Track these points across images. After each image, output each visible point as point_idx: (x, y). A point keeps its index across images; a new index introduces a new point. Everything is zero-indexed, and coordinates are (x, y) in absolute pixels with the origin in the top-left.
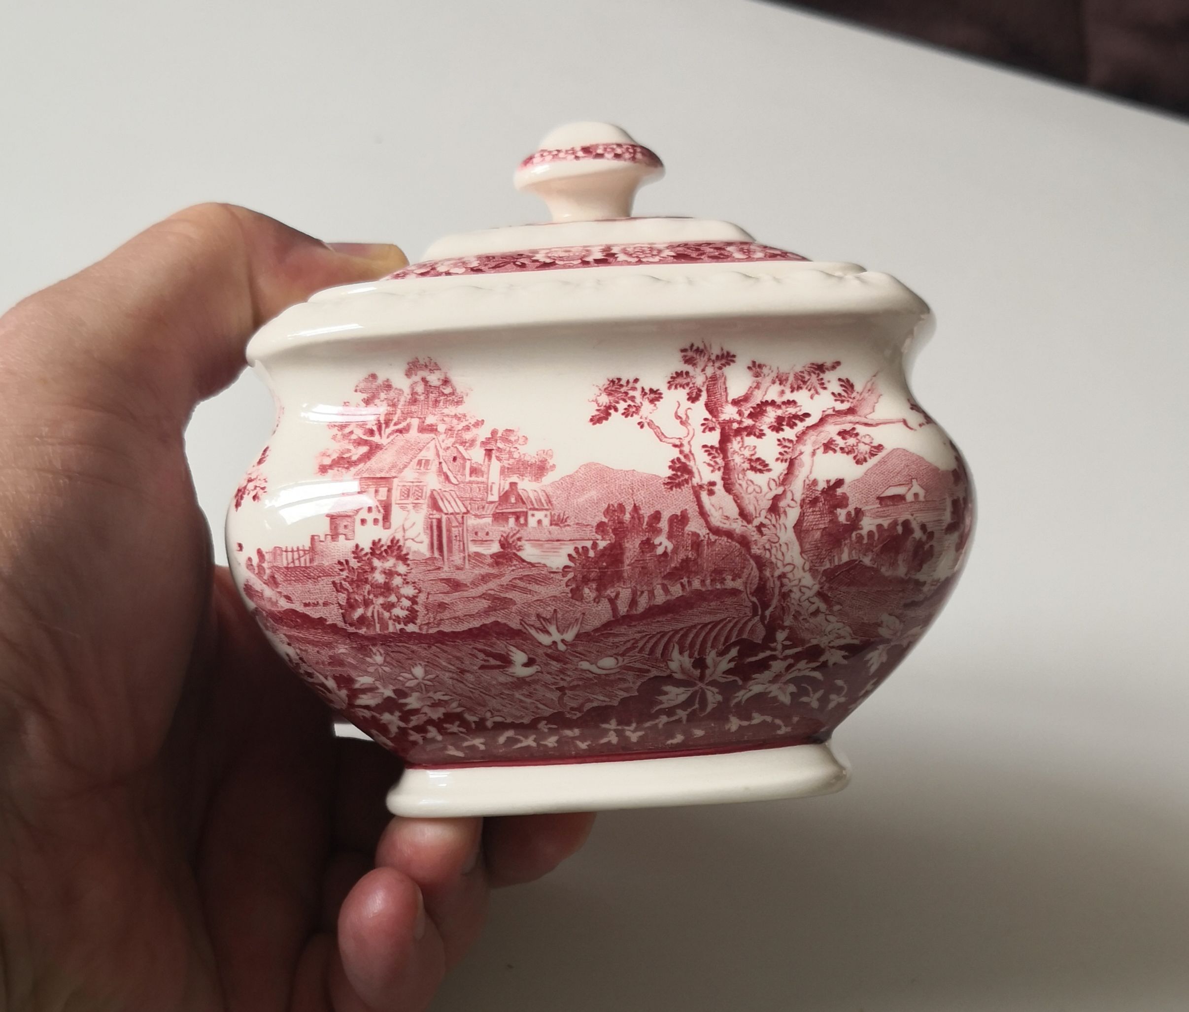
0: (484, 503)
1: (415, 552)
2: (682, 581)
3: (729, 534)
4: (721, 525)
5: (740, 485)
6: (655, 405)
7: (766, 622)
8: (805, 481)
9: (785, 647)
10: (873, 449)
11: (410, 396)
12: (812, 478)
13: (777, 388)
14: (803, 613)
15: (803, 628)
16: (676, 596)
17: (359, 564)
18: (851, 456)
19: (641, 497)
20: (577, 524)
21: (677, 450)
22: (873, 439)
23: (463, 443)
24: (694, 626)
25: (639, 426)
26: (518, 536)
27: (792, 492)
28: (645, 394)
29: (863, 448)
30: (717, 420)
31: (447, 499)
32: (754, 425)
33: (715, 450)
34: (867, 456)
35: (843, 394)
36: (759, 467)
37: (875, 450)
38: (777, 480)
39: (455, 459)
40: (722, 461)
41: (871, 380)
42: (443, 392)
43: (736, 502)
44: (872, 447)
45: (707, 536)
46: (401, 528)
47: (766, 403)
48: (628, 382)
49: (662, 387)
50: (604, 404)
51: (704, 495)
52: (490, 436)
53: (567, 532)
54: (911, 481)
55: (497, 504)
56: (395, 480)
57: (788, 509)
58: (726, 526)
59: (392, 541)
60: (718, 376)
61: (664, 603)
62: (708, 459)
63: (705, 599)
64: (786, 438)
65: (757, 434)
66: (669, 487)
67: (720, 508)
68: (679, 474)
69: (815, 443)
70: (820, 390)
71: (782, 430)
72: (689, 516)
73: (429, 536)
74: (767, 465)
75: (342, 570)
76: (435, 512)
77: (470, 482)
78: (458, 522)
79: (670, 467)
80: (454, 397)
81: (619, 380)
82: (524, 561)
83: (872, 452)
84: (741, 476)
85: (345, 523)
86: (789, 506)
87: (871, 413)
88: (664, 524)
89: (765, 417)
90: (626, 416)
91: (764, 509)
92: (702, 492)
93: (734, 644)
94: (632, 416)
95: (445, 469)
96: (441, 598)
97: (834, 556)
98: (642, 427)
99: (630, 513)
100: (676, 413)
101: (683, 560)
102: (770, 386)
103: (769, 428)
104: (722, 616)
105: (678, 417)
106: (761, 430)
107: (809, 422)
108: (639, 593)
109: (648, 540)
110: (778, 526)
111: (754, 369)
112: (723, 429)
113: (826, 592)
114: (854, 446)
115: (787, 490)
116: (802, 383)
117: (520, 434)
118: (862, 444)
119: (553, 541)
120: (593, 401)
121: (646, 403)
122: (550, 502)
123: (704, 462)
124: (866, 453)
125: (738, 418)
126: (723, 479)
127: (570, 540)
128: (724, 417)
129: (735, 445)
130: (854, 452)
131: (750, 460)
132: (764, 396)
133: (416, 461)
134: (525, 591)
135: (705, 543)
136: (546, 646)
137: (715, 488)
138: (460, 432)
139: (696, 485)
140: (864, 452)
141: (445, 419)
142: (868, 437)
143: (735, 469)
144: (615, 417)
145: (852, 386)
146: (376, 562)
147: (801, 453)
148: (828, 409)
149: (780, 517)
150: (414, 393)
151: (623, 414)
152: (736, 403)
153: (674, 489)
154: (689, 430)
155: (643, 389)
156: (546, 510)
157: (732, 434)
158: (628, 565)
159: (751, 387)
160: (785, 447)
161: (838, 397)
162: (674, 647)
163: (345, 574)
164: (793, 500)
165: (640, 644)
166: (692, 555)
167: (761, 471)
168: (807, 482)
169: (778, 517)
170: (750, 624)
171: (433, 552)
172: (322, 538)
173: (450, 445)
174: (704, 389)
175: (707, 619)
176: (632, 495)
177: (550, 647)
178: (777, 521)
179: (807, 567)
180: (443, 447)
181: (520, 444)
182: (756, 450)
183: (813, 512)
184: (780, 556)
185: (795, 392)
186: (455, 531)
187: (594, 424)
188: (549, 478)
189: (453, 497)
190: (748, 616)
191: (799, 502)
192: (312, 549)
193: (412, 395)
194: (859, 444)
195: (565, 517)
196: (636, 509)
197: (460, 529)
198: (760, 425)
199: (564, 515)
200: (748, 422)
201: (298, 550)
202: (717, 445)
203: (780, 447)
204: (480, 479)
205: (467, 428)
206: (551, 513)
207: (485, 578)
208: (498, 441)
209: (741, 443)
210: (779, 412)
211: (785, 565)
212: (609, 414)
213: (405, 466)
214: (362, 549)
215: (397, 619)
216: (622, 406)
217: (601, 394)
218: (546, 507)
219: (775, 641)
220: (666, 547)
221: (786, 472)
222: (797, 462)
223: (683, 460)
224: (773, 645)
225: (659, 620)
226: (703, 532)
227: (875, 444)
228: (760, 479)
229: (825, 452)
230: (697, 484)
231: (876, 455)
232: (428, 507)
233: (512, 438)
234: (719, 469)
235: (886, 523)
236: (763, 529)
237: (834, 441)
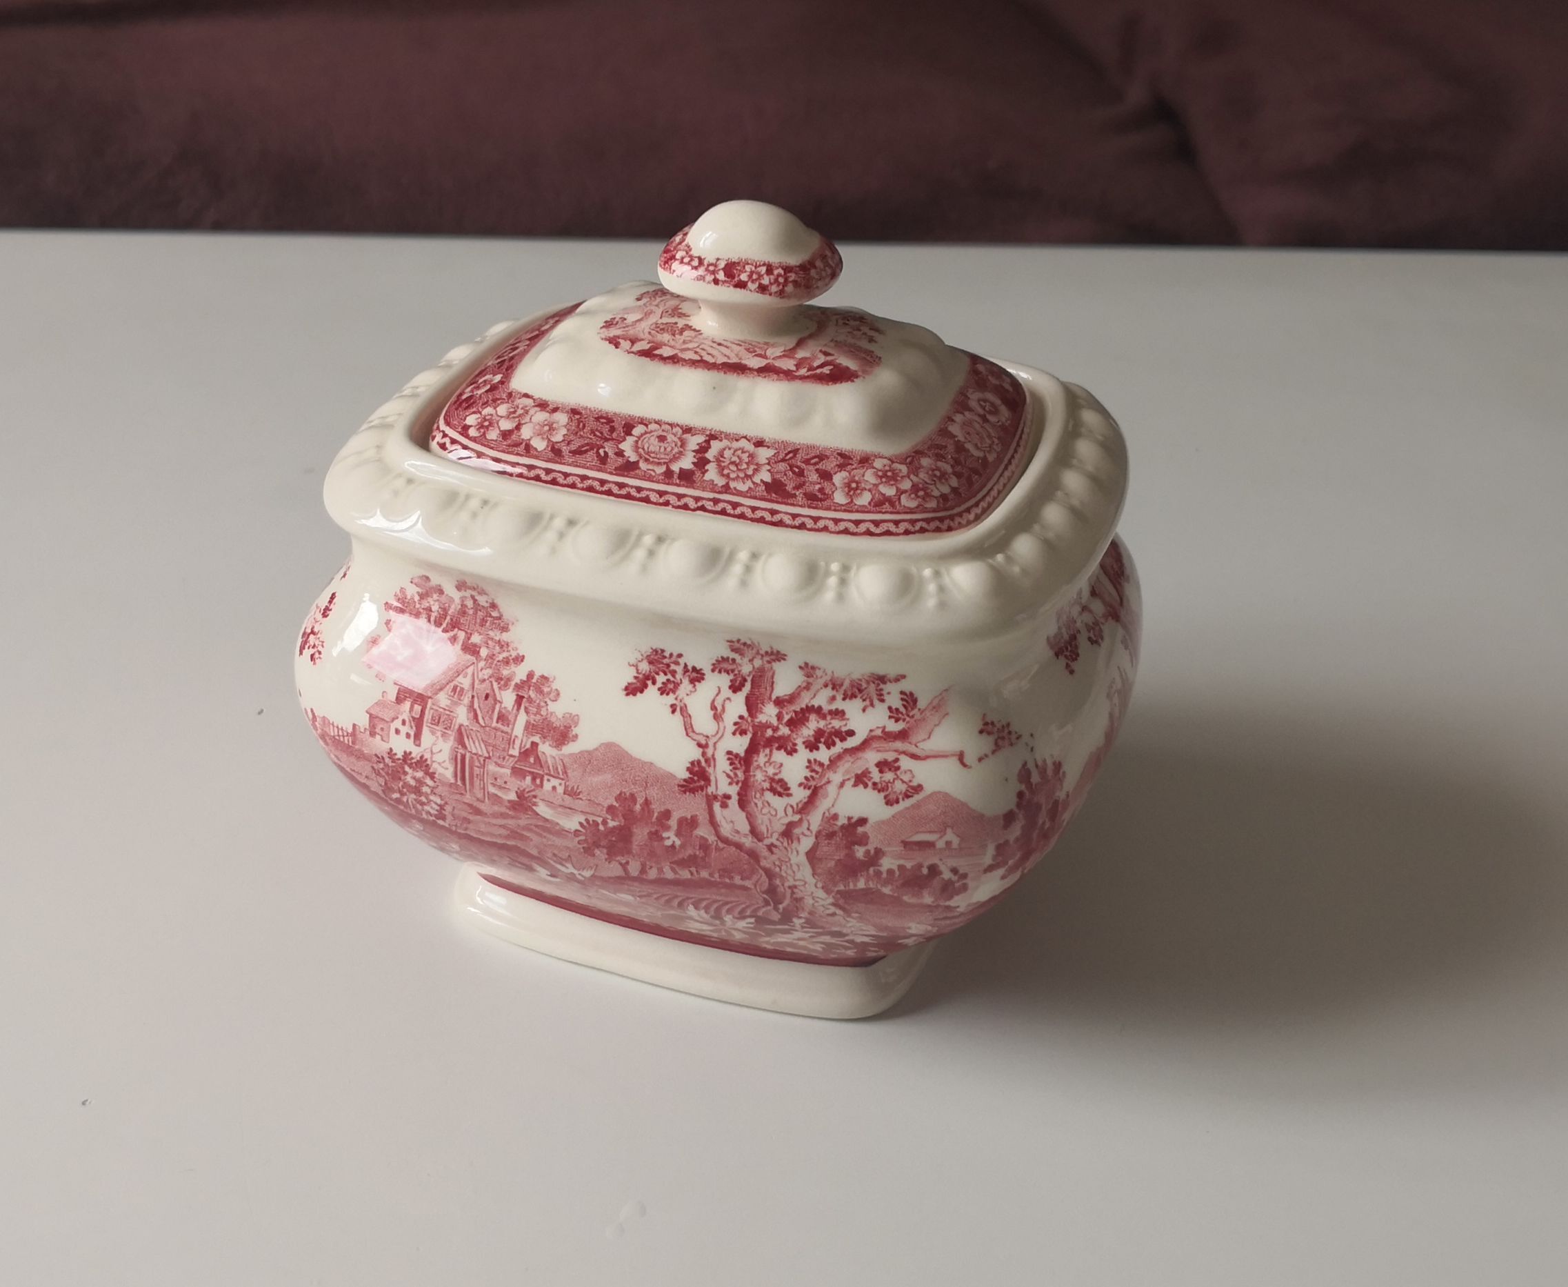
0: (505, 754)
1: (440, 774)
2: (691, 869)
3: (739, 846)
4: (731, 837)
5: (756, 804)
6: (695, 686)
7: (780, 911)
8: (824, 813)
9: (803, 927)
10: (909, 789)
11: (460, 607)
12: (833, 811)
13: (829, 692)
14: (818, 912)
15: (821, 920)
16: (685, 877)
17: (394, 764)
18: (882, 795)
19: (653, 793)
20: (589, 800)
21: (701, 750)
22: (913, 777)
23: (499, 679)
24: (707, 898)
25: (670, 710)
26: (533, 793)
27: (808, 822)
28: (688, 671)
29: (899, 787)
30: (752, 721)
31: (472, 738)
32: (789, 736)
33: (738, 759)
34: (901, 797)
35: (902, 709)
36: (779, 789)
37: (913, 791)
38: (795, 806)
39: (487, 697)
40: (742, 774)
41: (941, 694)
42: (490, 614)
43: (747, 818)
44: (909, 786)
45: (715, 843)
46: (429, 750)
47: (810, 709)
48: (671, 655)
49: (707, 669)
50: (644, 672)
51: (717, 806)
52: (525, 679)
53: (579, 804)
54: (946, 829)
55: (516, 759)
56: (430, 701)
57: (801, 836)
58: (736, 838)
59: (422, 757)
60: (766, 669)
61: (674, 878)
62: (728, 768)
64: (818, 759)
65: (789, 748)
66: (683, 789)
67: (732, 822)
68: (696, 778)
69: (847, 772)
70: (876, 702)
71: (817, 749)
72: (699, 821)
73: (454, 766)
74: (788, 789)
75: (380, 762)
76: (460, 747)
77: (496, 729)
78: (480, 763)
79: (688, 769)
80: (500, 621)
81: (663, 651)
82: (538, 814)
83: (909, 793)
84: (758, 795)
85: (382, 726)
86: (803, 834)
87: (924, 740)
88: (673, 823)
89: (804, 727)
90: (662, 694)
91: (776, 832)
92: (715, 802)
93: (751, 916)
94: (668, 694)
95: (476, 706)
96: (464, 814)
97: (849, 883)
98: (673, 712)
99: (641, 805)
100: (713, 701)
101: (690, 856)
102: (821, 688)
103: (804, 743)
104: (733, 899)
105: (713, 707)
106: (795, 745)
107: (852, 742)
108: (648, 867)
109: (656, 833)
110: (789, 849)
111: (806, 669)
112: (754, 735)
113: (842, 904)
114: (889, 782)
115: (804, 818)
116: (857, 691)
117: (554, 686)
118: (900, 782)
119: (566, 807)
120: (633, 665)
121: (686, 682)
122: (566, 773)
123: (724, 772)
124: (901, 793)
125: (775, 722)
126: (739, 794)
127: (582, 812)
128: (762, 718)
129: (761, 759)
130: (887, 790)
131: (772, 780)
132: (812, 699)
133: (452, 685)
134: (540, 835)
135: (714, 847)
136: (565, 872)
137: (730, 802)
138: (499, 664)
139: (710, 793)
140: (899, 792)
141: (490, 642)
142: (909, 773)
143: (753, 786)
144: (652, 691)
145: (915, 701)
146: (407, 769)
147: (829, 782)
148: (878, 728)
149: (792, 842)
150: (463, 605)
151: (659, 689)
152: (779, 702)
153: (688, 793)
154: (719, 728)
155: (686, 665)
156: (562, 779)
157: (762, 743)
158: (637, 845)
159: (800, 686)
160: (813, 771)
161: (895, 714)
162: (688, 903)
163: (381, 766)
164: (808, 829)
165: (655, 895)
166: (700, 853)
167: (780, 795)
168: (827, 814)
169: (790, 842)
170: (764, 908)
171: (456, 780)
172: (362, 731)
173: (486, 677)
174: (749, 679)
175: (718, 898)
176: (645, 788)
178: (788, 844)
179: (820, 885)
180: (480, 676)
181: (550, 699)
182: (782, 768)
183: (829, 843)
184: (790, 872)
185: (847, 700)
186: (477, 771)
187: (627, 694)
188: (571, 749)
189: (478, 738)
190: (761, 903)
191: (814, 833)
192: (353, 734)
193: (462, 605)
194: (896, 782)
195: (578, 791)
196: (647, 803)
197: (482, 770)
198: (795, 736)
199: (578, 788)
200: (784, 731)
201: (342, 729)
202: (742, 754)
203: (808, 770)
204: (505, 728)
205: (506, 662)
206: (565, 783)
207: (503, 816)
208: (531, 688)
209: (768, 756)
210: (822, 724)
211: (795, 880)
212: (646, 686)
213: (441, 689)
214: (396, 754)
215: (428, 813)
216: (661, 679)
217: (642, 660)
218: (562, 777)
219: (792, 921)
220: (674, 842)
221: (806, 800)
222: (821, 792)
223: (703, 764)
224: (790, 923)
225: (670, 886)
226: (712, 838)
227: (915, 783)
228: (778, 803)
229: (855, 785)
230: (712, 793)
231: (912, 796)
232: (455, 740)
233: (546, 690)
234: (737, 783)
235: (909, 865)
236: (774, 849)
237: (870, 773)
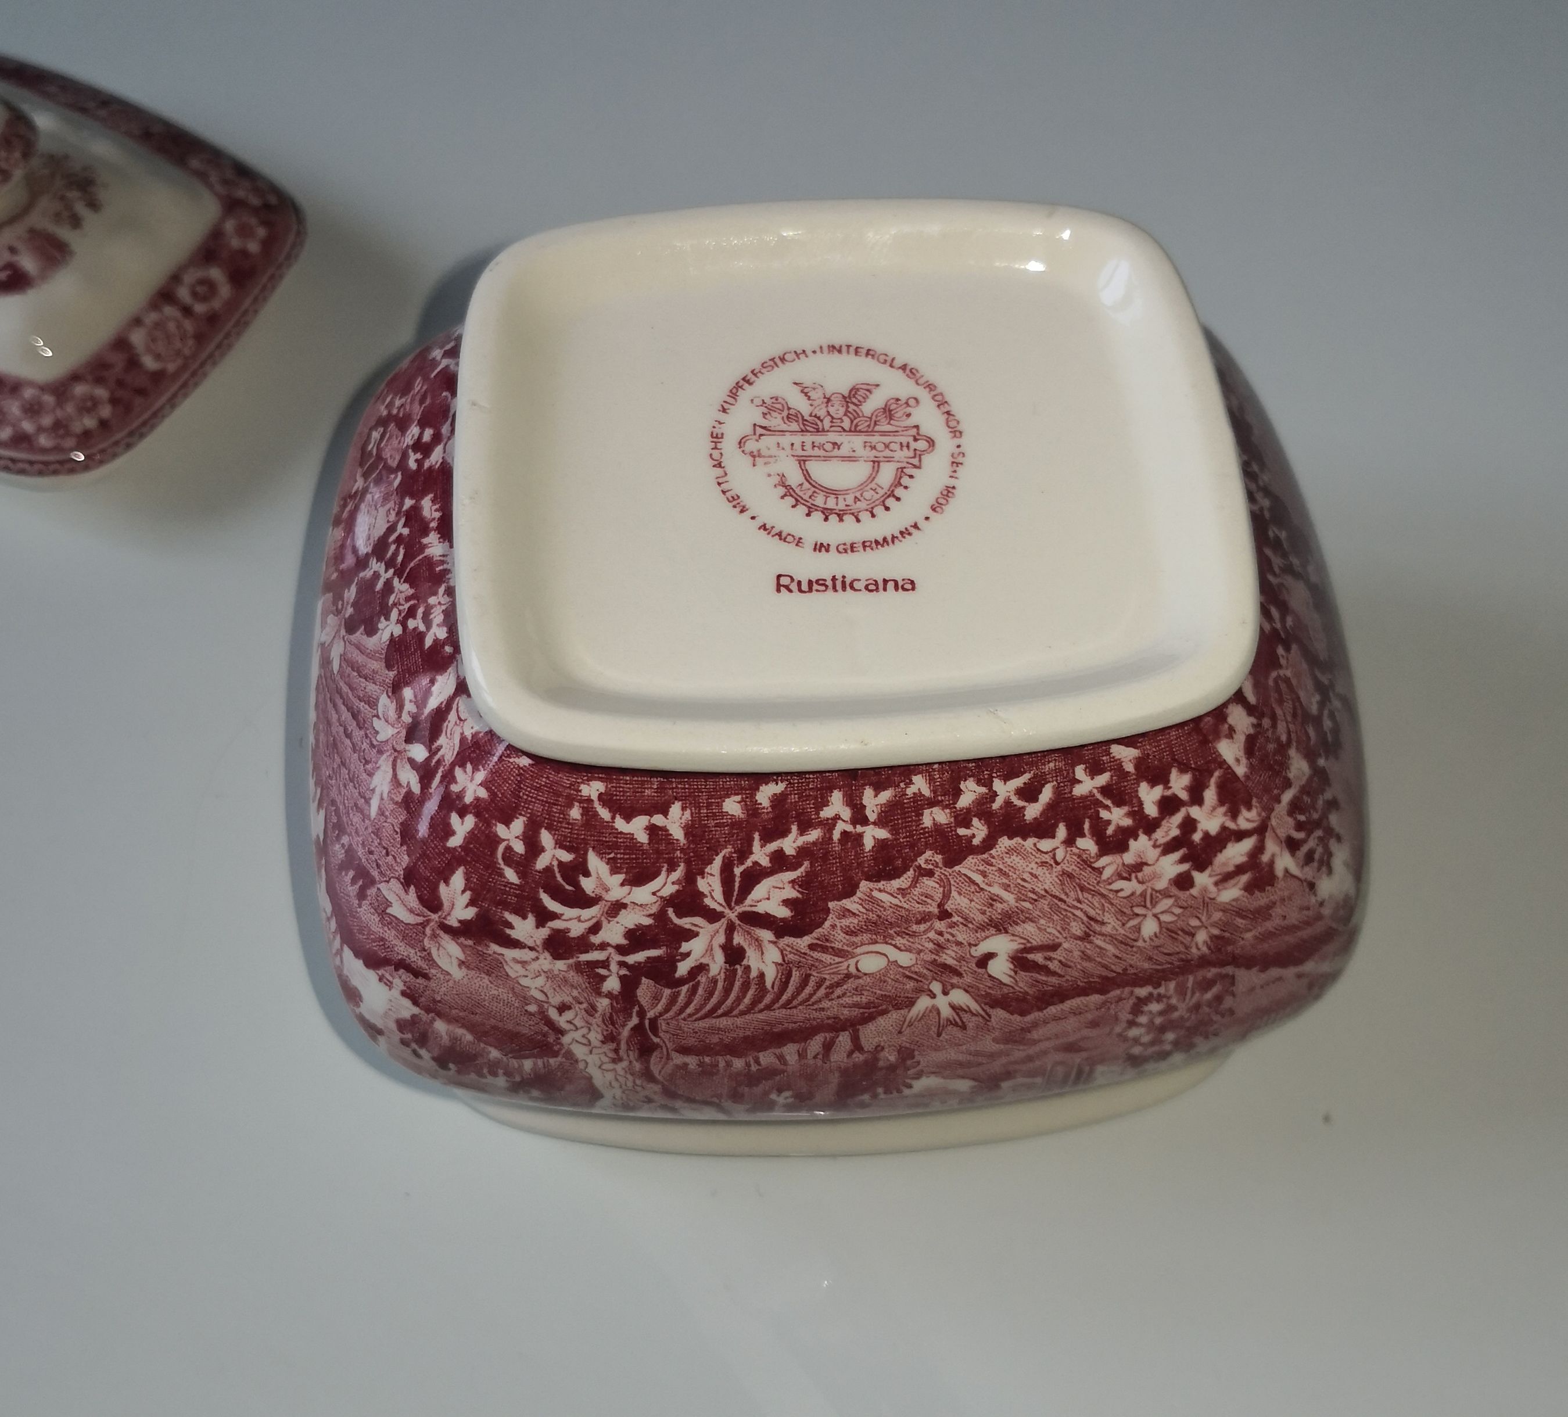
3: (692, 1101)
7: (636, 1008)
9: (605, 964)
14: (583, 1011)
15: (580, 990)
16: (767, 1052)
24: (743, 1013)
45: (722, 1101)
61: (785, 1045)
63: (726, 1046)
82: (972, 1078)
88: (781, 1107)
93: (682, 981)
97: (544, 1066)
101: (757, 1085)
104: (702, 1024)
108: (820, 1056)
109: (802, 1099)
113: (550, 1031)
127: (907, 1096)
135: (725, 1097)
136: (959, 987)
162: (773, 987)
165: (822, 992)
166: (743, 1089)
170: (660, 1007)
175: (724, 1022)
177: (953, 986)
179: (581, 1066)
184: (622, 1078)
190: (664, 1019)
211: (614, 1070)
219: (622, 979)
224: (624, 972)
225: (794, 1025)
